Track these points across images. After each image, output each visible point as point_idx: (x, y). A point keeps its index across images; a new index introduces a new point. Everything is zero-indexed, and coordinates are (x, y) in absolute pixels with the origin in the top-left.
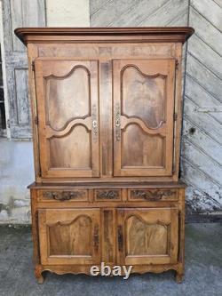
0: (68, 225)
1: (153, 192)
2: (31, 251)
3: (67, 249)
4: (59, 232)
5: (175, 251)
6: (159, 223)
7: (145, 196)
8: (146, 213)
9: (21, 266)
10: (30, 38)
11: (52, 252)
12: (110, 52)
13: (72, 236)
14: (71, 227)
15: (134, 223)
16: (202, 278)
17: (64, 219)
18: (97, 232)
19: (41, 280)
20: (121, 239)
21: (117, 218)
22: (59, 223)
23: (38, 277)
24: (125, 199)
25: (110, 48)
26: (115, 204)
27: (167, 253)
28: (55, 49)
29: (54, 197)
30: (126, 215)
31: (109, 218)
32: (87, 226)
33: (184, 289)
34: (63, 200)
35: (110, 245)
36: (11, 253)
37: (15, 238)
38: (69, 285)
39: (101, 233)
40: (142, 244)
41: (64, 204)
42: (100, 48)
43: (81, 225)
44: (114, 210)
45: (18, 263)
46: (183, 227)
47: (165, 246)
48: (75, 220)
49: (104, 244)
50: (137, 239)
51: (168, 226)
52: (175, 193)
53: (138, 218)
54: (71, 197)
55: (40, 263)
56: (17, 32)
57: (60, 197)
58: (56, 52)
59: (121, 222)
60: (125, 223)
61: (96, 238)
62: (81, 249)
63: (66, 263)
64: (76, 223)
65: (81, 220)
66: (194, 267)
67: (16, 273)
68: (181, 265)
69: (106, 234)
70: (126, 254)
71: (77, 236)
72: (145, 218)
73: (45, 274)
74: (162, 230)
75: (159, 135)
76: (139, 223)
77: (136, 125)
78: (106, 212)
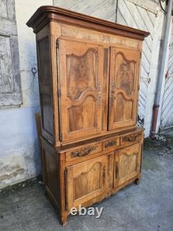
1: (132, 136)
3: (86, 190)
4: (81, 180)
5: (139, 168)
6: (134, 154)
7: (128, 140)
8: (129, 150)
11: (76, 197)
12: (109, 40)
13: (89, 179)
14: (89, 173)
17: (85, 170)
21: (114, 158)
22: (82, 174)
24: (118, 144)
25: (109, 37)
26: (113, 149)
27: (136, 170)
29: (78, 155)
30: (120, 154)
31: (111, 159)
35: (110, 177)
40: (126, 169)
43: (95, 170)
44: (113, 153)
47: (135, 166)
49: (107, 178)
50: (123, 168)
51: (137, 154)
54: (89, 151)
55: (66, 210)
57: (83, 153)
60: (119, 159)
62: (95, 186)
64: (92, 169)
65: (95, 166)
68: (140, 174)
70: (119, 179)
71: (92, 178)
74: (135, 157)
75: (131, 100)
76: (125, 157)
77: (121, 93)
78: (109, 156)
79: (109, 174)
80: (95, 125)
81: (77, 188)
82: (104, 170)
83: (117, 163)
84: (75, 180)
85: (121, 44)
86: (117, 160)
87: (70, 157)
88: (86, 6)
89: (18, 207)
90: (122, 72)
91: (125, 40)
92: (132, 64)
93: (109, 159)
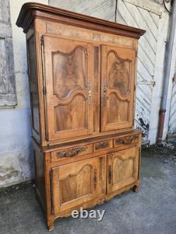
0: (76, 175)
1: (127, 138)
4: (69, 183)
6: (130, 158)
8: (123, 154)
11: (63, 200)
12: (100, 38)
13: (79, 183)
14: (78, 176)
15: (117, 162)
17: (73, 172)
21: (107, 161)
22: (70, 176)
24: (111, 146)
25: (100, 35)
26: (105, 152)
27: (133, 176)
29: (65, 156)
30: (113, 157)
31: (103, 162)
34: (72, 156)
39: (98, 175)
41: (72, 159)
43: (85, 173)
44: (106, 156)
47: (132, 172)
48: (81, 170)
49: (99, 182)
51: (134, 159)
53: (119, 158)
54: (78, 152)
55: (54, 213)
57: (70, 154)
58: (61, 32)
61: (95, 179)
64: (81, 172)
65: (85, 169)
69: (100, 174)
70: (113, 185)
71: (82, 182)
72: (124, 157)
74: (131, 162)
75: (126, 101)
76: (120, 161)
77: (115, 93)
78: (101, 158)
79: (101, 178)
80: (86, 126)
81: (65, 192)
82: (95, 173)
83: (110, 166)
84: (62, 182)
85: (113, 42)
86: (110, 163)
87: (56, 157)
88: (83, 9)
89: (8, 209)
90: (115, 71)
91: (118, 38)
92: (127, 63)
93: (101, 162)
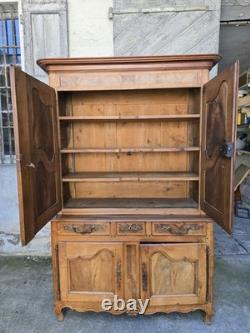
0: (90, 260)
1: (179, 225)
2: (50, 286)
3: (88, 286)
4: (80, 267)
5: (203, 290)
6: (185, 259)
7: (170, 231)
8: (172, 249)
9: (40, 302)
10: (51, 68)
11: (72, 287)
12: (133, 81)
13: (94, 271)
14: (93, 261)
15: (159, 260)
16: (234, 319)
17: (85, 253)
18: (119, 268)
19: (61, 317)
20: (145, 277)
21: (140, 254)
22: (80, 258)
23: (58, 314)
24: (149, 233)
25: (134, 76)
26: (139, 239)
27: (194, 293)
28: (77, 78)
29: (75, 230)
30: (150, 252)
31: (133, 253)
32: (109, 261)
33: (213, 331)
34: (83, 233)
35: (133, 282)
36: (29, 287)
37: (34, 272)
38: (90, 323)
39: (124, 269)
40: (168, 283)
41: (85, 237)
42: (123, 77)
43: (103, 260)
44: (137, 245)
45: (38, 298)
46: (212, 264)
47: (192, 285)
48: (96, 255)
49: (127, 280)
50: (162, 277)
51: (196, 263)
52: (202, 227)
53: (163, 255)
54: (92, 230)
55: (60, 299)
56: (39, 63)
57: (81, 229)
58: (78, 82)
59: (145, 259)
60: (150, 260)
61: (119, 274)
62: (103, 285)
63: (87, 300)
64: (98, 257)
65: (103, 254)
66: (225, 307)
67: (35, 308)
68: (210, 305)
69: (129, 270)
70: (151, 294)
71: (99, 271)
72: (171, 255)
73: (65, 311)
76: (165, 261)
78: (129, 246)
83: (144, 264)
87: (63, 229)
91: (166, 75)
